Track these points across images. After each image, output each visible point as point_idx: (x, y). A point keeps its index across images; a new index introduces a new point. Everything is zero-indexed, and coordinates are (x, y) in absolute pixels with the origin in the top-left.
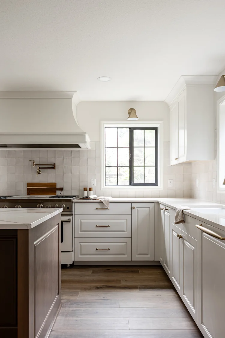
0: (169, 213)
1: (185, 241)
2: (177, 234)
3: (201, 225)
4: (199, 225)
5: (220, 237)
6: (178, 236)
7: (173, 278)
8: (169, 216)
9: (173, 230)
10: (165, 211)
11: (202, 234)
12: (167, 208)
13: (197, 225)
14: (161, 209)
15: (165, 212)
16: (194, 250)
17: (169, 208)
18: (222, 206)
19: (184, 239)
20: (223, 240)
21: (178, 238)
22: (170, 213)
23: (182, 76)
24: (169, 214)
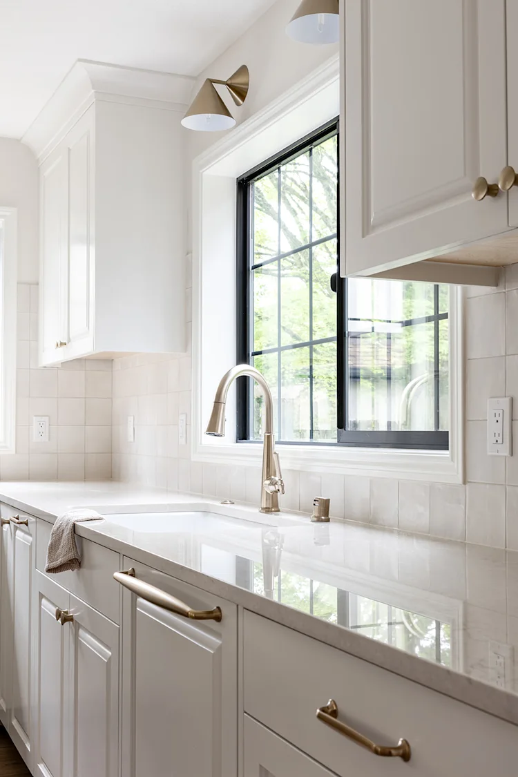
0: (31, 535)
1: (81, 632)
2: (54, 610)
3: (133, 575)
4: (126, 573)
5: (188, 609)
6: (59, 615)
7: (41, 767)
8: (31, 547)
9: (41, 596)
10: (16, 528)
11: (134, 605)
12: (23, 518)
13: (118, 575)
14: (3, 523)
15: (18, 532)
16: (110, 659)
17: (28, 518)
18: (207, 505)
19: (78, 626)
20: (197, 618)
21: (59, 621)
22: (34, 534)
23: (80, 60)
24: (30, 538)
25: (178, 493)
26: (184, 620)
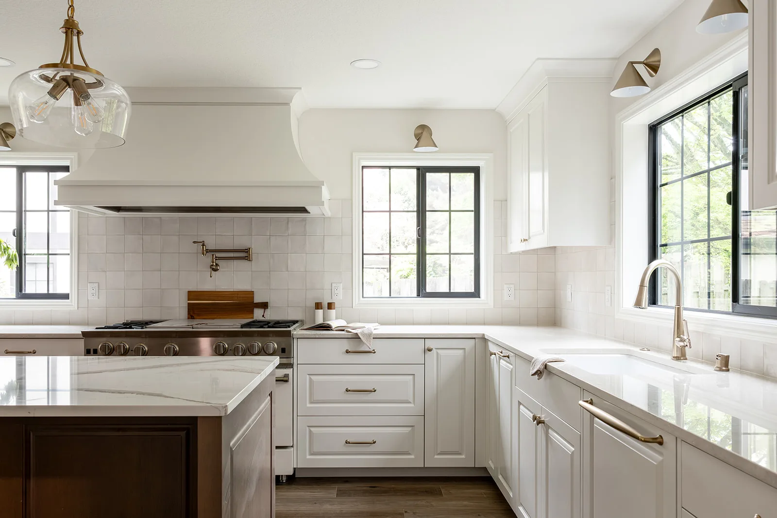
0: (512, 365)
1: (550, 431)
2: (532, 415)
3: (591, 403)
4: (587, 402)
5: (639, 435)
6: (535, 418)
7: (521, 508)
8: (511, 371)
9: (520, 403)
10: (500, 358)
11: (592, 423)
12: (506, 353)
13: (581, 402)
14: (491, 354)
15: (501, 360)
16: (573, 453)
17: (509, 354)
18: (630, 350)
19: (548, 427)
20: (645, 441)
21: (535, 422)
22: (514, 364)
23: (538, 59)
24: (512, 367)
25: (605, 339)
26: (635, 441)
